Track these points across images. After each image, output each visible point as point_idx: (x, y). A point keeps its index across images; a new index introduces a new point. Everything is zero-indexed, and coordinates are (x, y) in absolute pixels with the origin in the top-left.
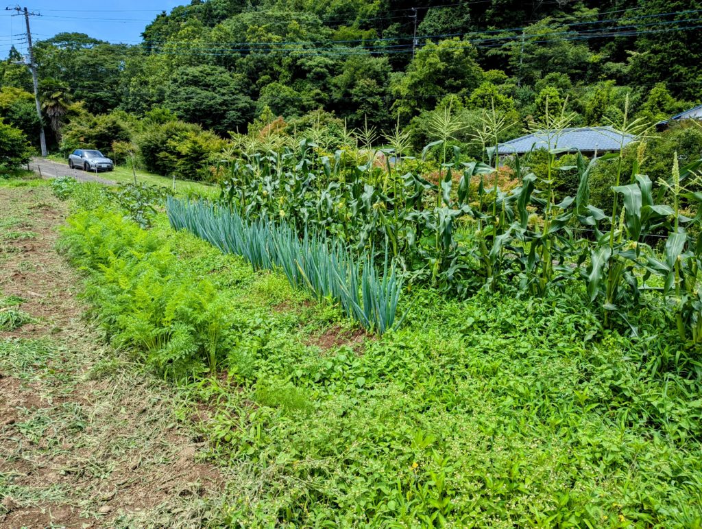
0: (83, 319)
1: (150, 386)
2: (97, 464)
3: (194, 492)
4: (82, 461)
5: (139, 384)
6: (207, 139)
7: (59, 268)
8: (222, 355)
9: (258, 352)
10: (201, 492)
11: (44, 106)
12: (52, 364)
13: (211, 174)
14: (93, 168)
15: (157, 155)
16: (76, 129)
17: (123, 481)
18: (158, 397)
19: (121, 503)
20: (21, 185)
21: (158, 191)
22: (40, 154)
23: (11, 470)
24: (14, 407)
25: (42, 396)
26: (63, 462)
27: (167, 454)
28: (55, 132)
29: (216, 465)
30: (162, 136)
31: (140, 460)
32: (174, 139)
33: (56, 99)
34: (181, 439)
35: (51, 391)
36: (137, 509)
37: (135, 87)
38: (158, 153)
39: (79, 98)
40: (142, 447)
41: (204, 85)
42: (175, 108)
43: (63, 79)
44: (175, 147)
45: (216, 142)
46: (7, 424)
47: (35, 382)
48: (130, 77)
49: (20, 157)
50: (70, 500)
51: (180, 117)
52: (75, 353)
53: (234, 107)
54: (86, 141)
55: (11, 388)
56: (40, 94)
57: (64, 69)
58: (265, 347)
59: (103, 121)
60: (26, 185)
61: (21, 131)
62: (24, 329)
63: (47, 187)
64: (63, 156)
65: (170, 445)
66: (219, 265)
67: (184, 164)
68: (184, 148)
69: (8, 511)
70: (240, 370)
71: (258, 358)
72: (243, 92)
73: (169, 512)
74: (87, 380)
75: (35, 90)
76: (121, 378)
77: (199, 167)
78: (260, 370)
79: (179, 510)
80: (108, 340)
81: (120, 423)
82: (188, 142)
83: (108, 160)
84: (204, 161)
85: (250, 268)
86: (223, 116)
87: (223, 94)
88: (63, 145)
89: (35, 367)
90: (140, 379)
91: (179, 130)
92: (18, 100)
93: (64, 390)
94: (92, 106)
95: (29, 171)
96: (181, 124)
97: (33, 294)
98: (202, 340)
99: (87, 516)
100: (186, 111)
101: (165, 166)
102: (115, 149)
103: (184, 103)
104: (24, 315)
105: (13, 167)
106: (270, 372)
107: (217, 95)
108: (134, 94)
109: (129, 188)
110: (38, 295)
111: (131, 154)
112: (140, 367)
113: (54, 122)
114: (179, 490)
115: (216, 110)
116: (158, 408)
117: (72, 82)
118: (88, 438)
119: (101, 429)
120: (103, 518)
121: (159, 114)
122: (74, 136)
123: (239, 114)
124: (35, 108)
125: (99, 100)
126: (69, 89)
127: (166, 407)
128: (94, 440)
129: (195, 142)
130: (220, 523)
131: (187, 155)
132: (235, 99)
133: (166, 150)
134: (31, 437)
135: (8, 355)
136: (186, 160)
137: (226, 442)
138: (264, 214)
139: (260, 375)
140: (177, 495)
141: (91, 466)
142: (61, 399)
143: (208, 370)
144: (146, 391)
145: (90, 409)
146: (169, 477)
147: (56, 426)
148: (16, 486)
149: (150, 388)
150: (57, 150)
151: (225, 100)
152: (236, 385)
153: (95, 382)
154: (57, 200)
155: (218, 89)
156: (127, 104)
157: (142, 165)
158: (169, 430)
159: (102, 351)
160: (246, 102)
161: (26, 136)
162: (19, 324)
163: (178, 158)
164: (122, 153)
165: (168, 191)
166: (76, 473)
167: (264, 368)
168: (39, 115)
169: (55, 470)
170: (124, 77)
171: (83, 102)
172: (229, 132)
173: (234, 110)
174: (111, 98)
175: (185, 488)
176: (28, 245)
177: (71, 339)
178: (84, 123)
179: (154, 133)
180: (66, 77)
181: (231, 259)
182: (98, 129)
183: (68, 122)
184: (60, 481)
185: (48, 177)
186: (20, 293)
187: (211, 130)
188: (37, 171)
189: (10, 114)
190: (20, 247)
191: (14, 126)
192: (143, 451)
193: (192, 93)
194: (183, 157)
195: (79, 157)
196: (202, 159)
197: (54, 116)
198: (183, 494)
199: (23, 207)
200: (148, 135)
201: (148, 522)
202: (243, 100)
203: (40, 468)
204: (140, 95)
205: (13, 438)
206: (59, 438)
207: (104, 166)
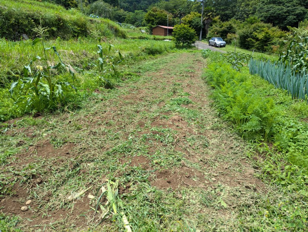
0: (210, 105)
1: (235, 139)
2: (212, 161)
3: (252, 188)
4: (207, 158)
5: (231, 137)
6: (273, 31)
7: (202, 85)
8: (272, 135)
9: (291, 139)
10: (255, 190)
11: (204, 19)
12: (198, 120)
13: (272, 49)
14: (217, 46)
15: (247, 40)
16: (215, 28)
17: (221, 172)
18: (239, 144)
19: (220, 180)
20: (191, 52)
21: (245, 56)
22: (199, 40)
23: (184, 152)
24: (185, 132)
25: (194, 130)
26: (200, 156)
27: (241, 168)
28: (206, 30)
29: (263, 182)
30: (251, 30)
31: (229, 166)
32: (256, 31)
33: (209, 15)
34: (248, 165)
35: (197, 129)
36: (226, 184)
37: (242, 7)
38: (247, 38)
39: (218, 15)
40: (230, 162)
41: (278, 3)
42: (260, 16)
43: (213, 6)
44: (256, 35)
45: (279, 32)
46: (183, 136)
47: (192, 125)
48: (242, 3)
49: (192, 41)
50: (202, 170)
51: (262, 20)
52: (206, 118)
53: (293, 13)
54: (217, 34)
55: (184, 125)
56: (204, 14)
57: (214, 2)
58: (295, 138)
59: (226, 24)
60: (192, 52)
61: (194, 30)
62: (190, 105)
63: (199, 53)
64: (207, 40)
65: (242, 166)
66: (272, 93)
67: (258, 44)
68: (261, 36)
69: (182, 165)
70: (281, 144)
71: (290, 141)
72: (301, 4)
73: (240, 191)
74: (210, 129)
75: (202, 12)
76: (223, 132)
77: (267, 45)
78: (291, 148)
79: (245, 193)
80: (219, 115)
81: (222, 149)
82: (263, 33)
83: (224, 42)
84: (269, 42)
85: (291, 97)
86: (285, 19)
87: (288, 7)
88: (208, 36)
89: (192, 119)
90: (231, 135)
91: (260, 27)
92: (195, 17)
93: (202, 131)
94: (222, 18)
95: (194, 46)
96: (262, 24)
97: (193, 93)
98: (263, 125)
99: (207, 179)
100: (265, 17)
101: (249, 45)
102: (228, 37)
103: (265, 13)
104: (190, 100)
105: (189, 44)
106: (297, 150)
107: (284, 8)
108: (242, 11)
109: (232, 54)
110: (194, 94)
111: (235, 39)
112: (231, 130)
113: (206, 26)
114: (245, 185)
115: (282, 16)
116: (238, 149)
117: (216, 8)
118: (209, 151)
119: (214, 149)
120: (213, 182)
121: (252, 20)
122: (213, 32)
123: (295, 17)
124: (201, 20)
125: (226, 15)
126: (215, 11)
127: (242, 149)
128: (211, 152)
129: (267, 33)
130: (264, 206)
131: (261, 39)
132: (294, 9)
133: (251, 37)
134: (190, 144)
135: (184, 113)
136: (260, 42)
137: (270, 174)
138: (304, 70)
139: (290, 149)
140: (244, 187)
141: (210, 161)
142: (200, 133)
143: (263, 140)
144: (233, 140)
145: (210, 140)
146: (241, 178)
147: (198, 143)
148: (185, 158)
149: (235, 140)
150: (205, 38)
151: (288, 10)
152: (277, 150)
153: (213, 131)
154: (202, 58)
155: (286, 4)
156: (237, 16)
157: (238, 44)
158: (243, 159)
159: (216, 120)
160: (301, 10)
161: (196, 32)
162: (188, 103)
163: (256, 41)
164: (231, 39)
165: (250, 56)
166: (204, 162)
167: (293, 147)
168: (201, 23)
169: (197, 158)
170: (239, 3)
171: (219, 16)
172: (288, 27)
173: (292, 15)
174: (231, 14)
175: (248, 185)
176: (192, 75)
177: (205, 113)
178: (218, 26)
179: (247, 29)
180: (215, 5)
181: (280, 91)
182: (223, 28)
183: (211, 25)
184: (199, 162)
185: (200, 49)
186: (189, 92)
187: (277, 26)
188: (197, 46)
189: (192, 23)
190: (189, 75)
191: (192, 28)
192: (230, 163)
193: (270, 8)
194: (259, 40)
195: (213, 41)
196: (268, 41)
197: (207, 23)
198: (247, 187)
199: (191, 60)
200: (244, 30)
201: (230, 192)
202: (300, 9)
203: (192, 155)
204: (244, 11)
205: (185, 142)
206: (199, 147)
207: (222, 45)
